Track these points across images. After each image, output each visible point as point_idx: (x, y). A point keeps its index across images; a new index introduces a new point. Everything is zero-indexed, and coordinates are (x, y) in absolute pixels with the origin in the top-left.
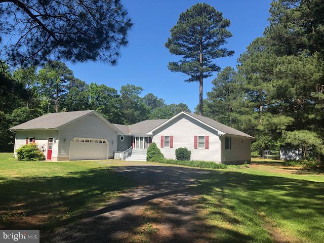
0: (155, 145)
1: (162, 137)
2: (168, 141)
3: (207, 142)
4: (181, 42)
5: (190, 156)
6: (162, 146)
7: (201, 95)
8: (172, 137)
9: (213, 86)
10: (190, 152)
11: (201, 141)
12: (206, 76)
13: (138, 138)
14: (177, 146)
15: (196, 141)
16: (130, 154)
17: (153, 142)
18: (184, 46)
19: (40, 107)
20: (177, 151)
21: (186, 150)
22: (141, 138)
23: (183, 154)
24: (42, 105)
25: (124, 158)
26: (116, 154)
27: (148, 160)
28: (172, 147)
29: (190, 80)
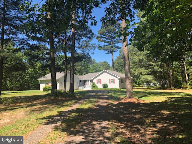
0: (94, 83)
1: (97, 80)
2: (99, 81)
3: (114, 81)
4: (103, 36)
5: (108, 87)
6: (97, 83)
7: (113, 60)
8: (101, 80)
9: (120, 53)
10: (108, 85)
11: (112, 80)
12: (115, 51)
13: (87, 81)
14: (103, 83)
15: (110, 81)
16: (85, 87)
17: (93, 82)
18: (104, 38)
19: (37, 68)
20: (103, 85)
21: (106, 84)
22: (89, 81)
23: (105, 86)
24: (37, 67)
25: (83, 89)
26: (79, 88)
27: (92, 89)
28: (101, 83)
29: (108, 53)
